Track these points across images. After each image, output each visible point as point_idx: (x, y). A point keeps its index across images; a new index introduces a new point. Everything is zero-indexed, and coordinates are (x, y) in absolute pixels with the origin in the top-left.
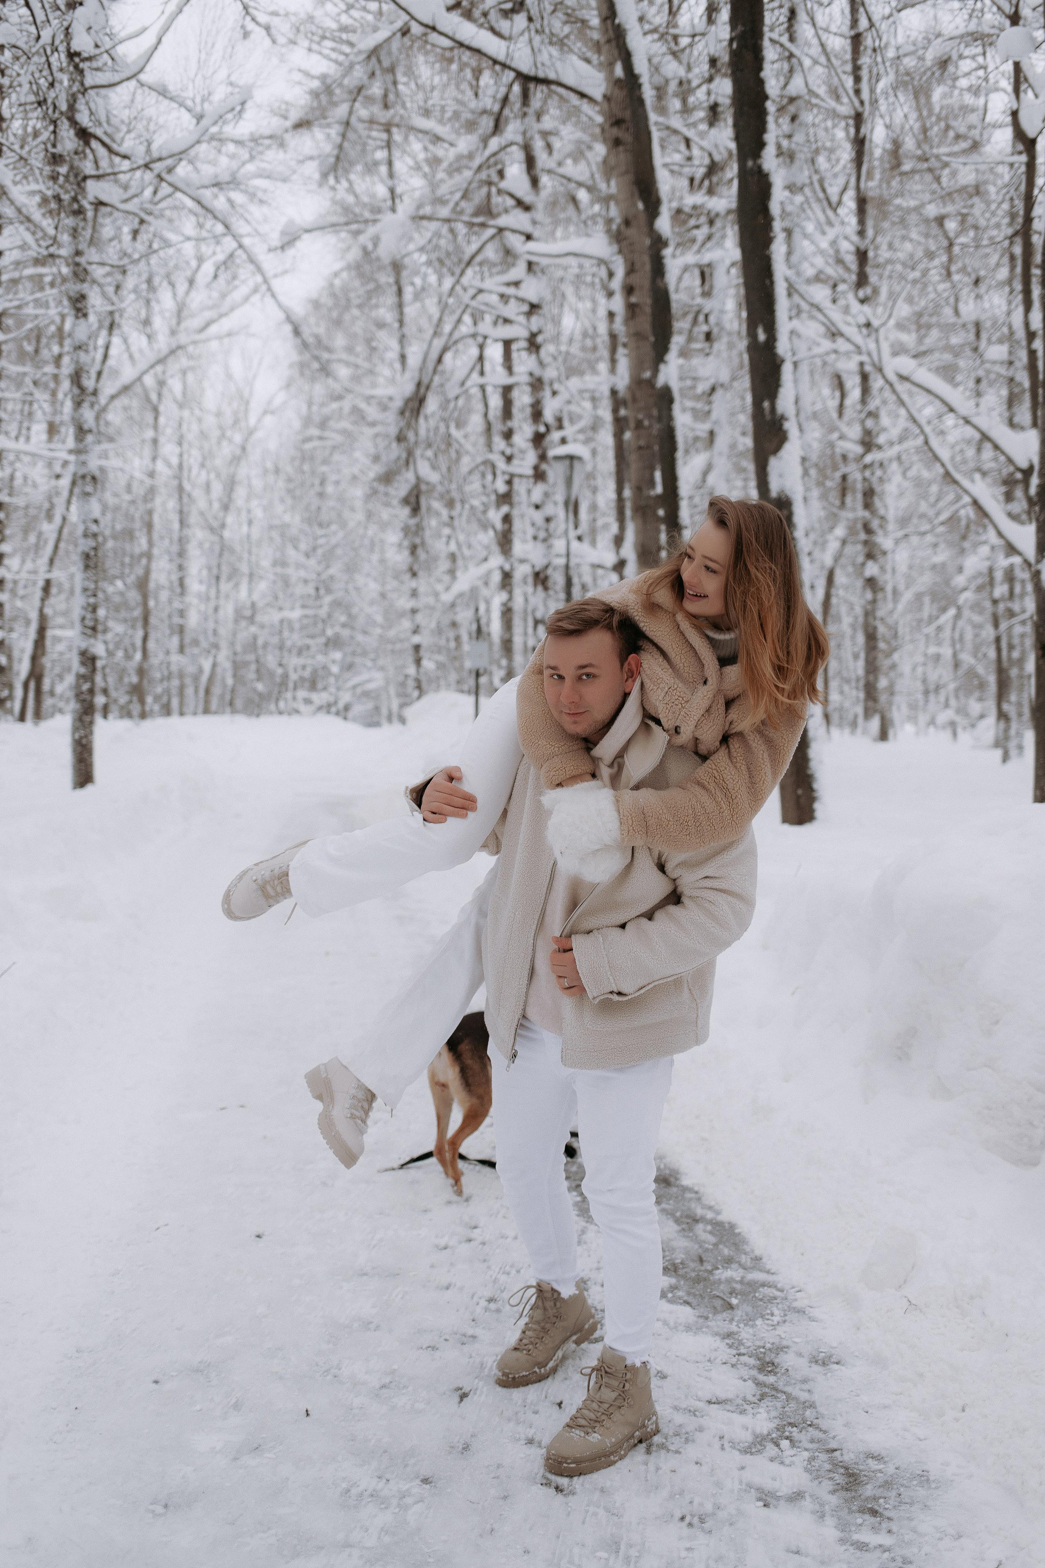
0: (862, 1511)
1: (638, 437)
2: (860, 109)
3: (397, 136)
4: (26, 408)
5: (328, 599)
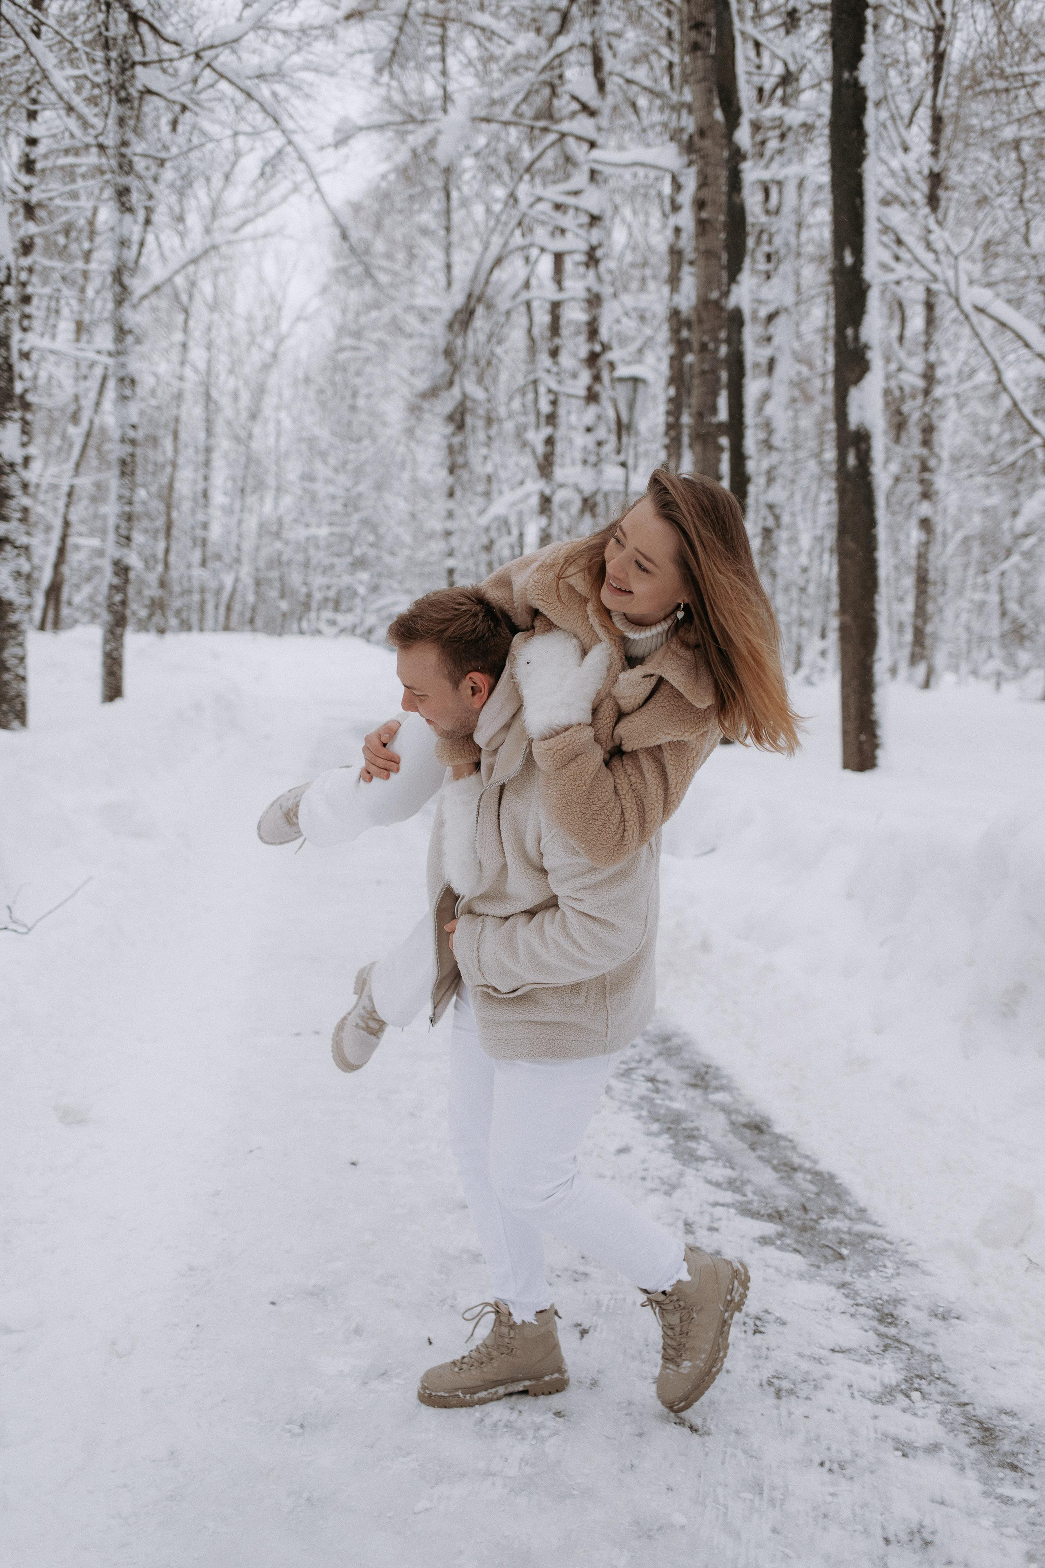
0: (1002, 1465)
1: (702, 361)
2: (941, 22)
3: (453, 30)
4: (53, 304)
5: (356, 517)
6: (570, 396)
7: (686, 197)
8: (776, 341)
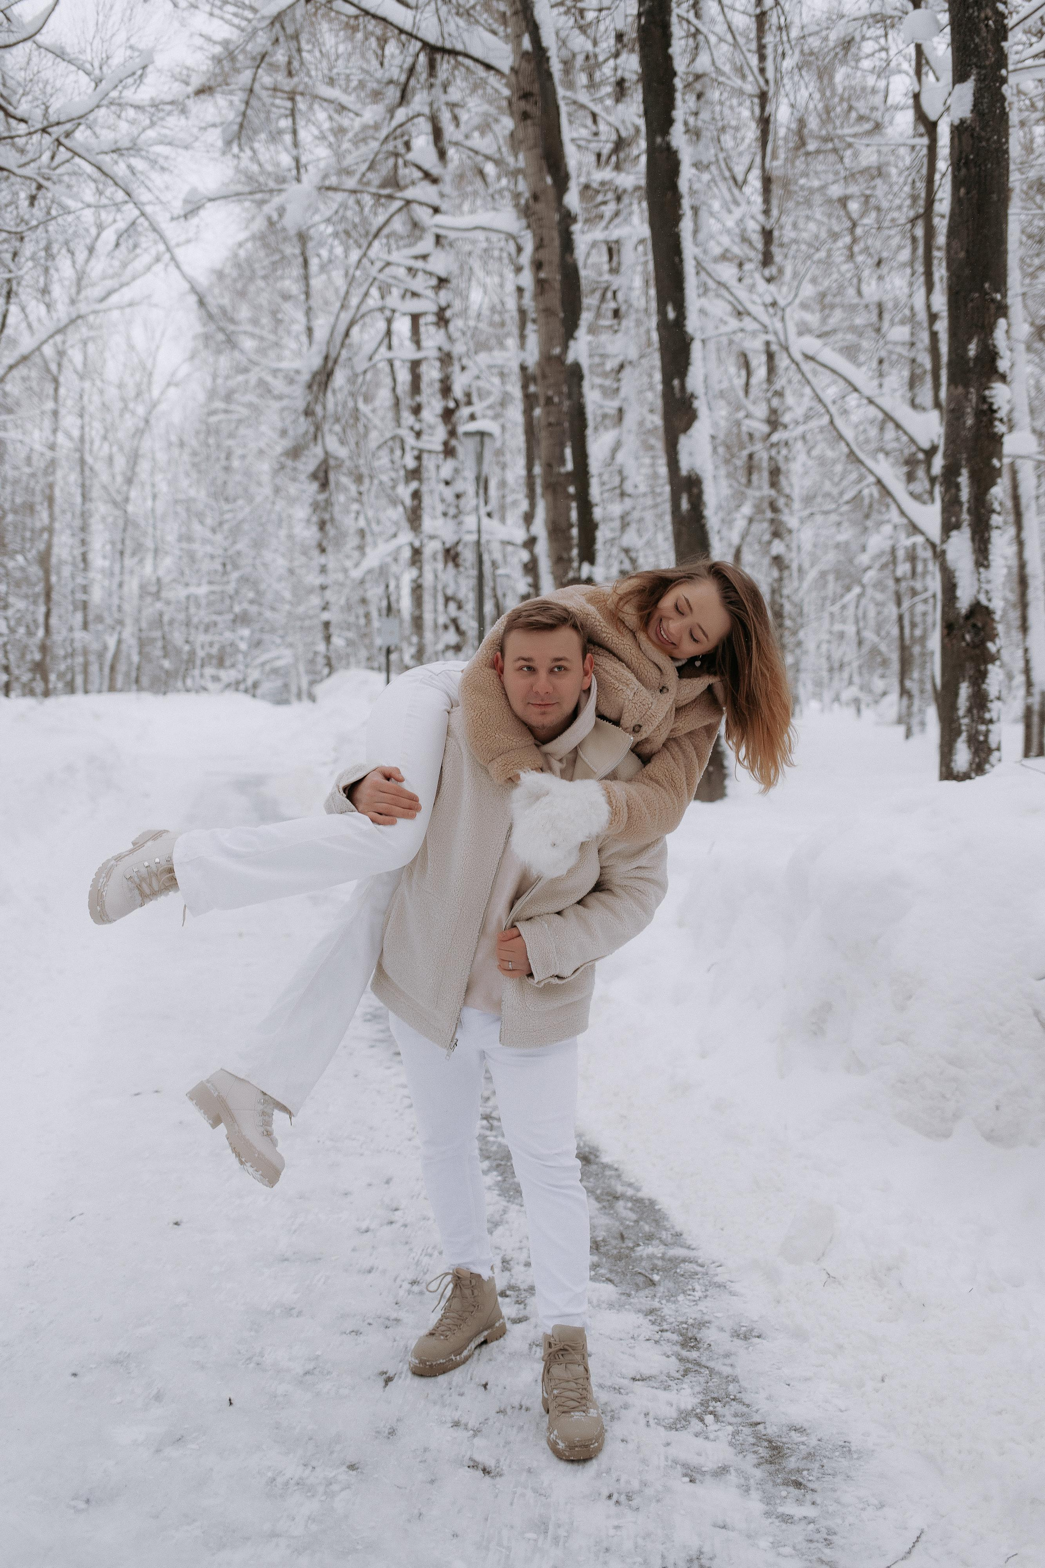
0: (786, 1483)
1: (548, 414)
2: (765, 88)
3: (302, 104)
5: (235, 575)
6: (430, 452)
7: (525, 259)
8: (623, 393)
